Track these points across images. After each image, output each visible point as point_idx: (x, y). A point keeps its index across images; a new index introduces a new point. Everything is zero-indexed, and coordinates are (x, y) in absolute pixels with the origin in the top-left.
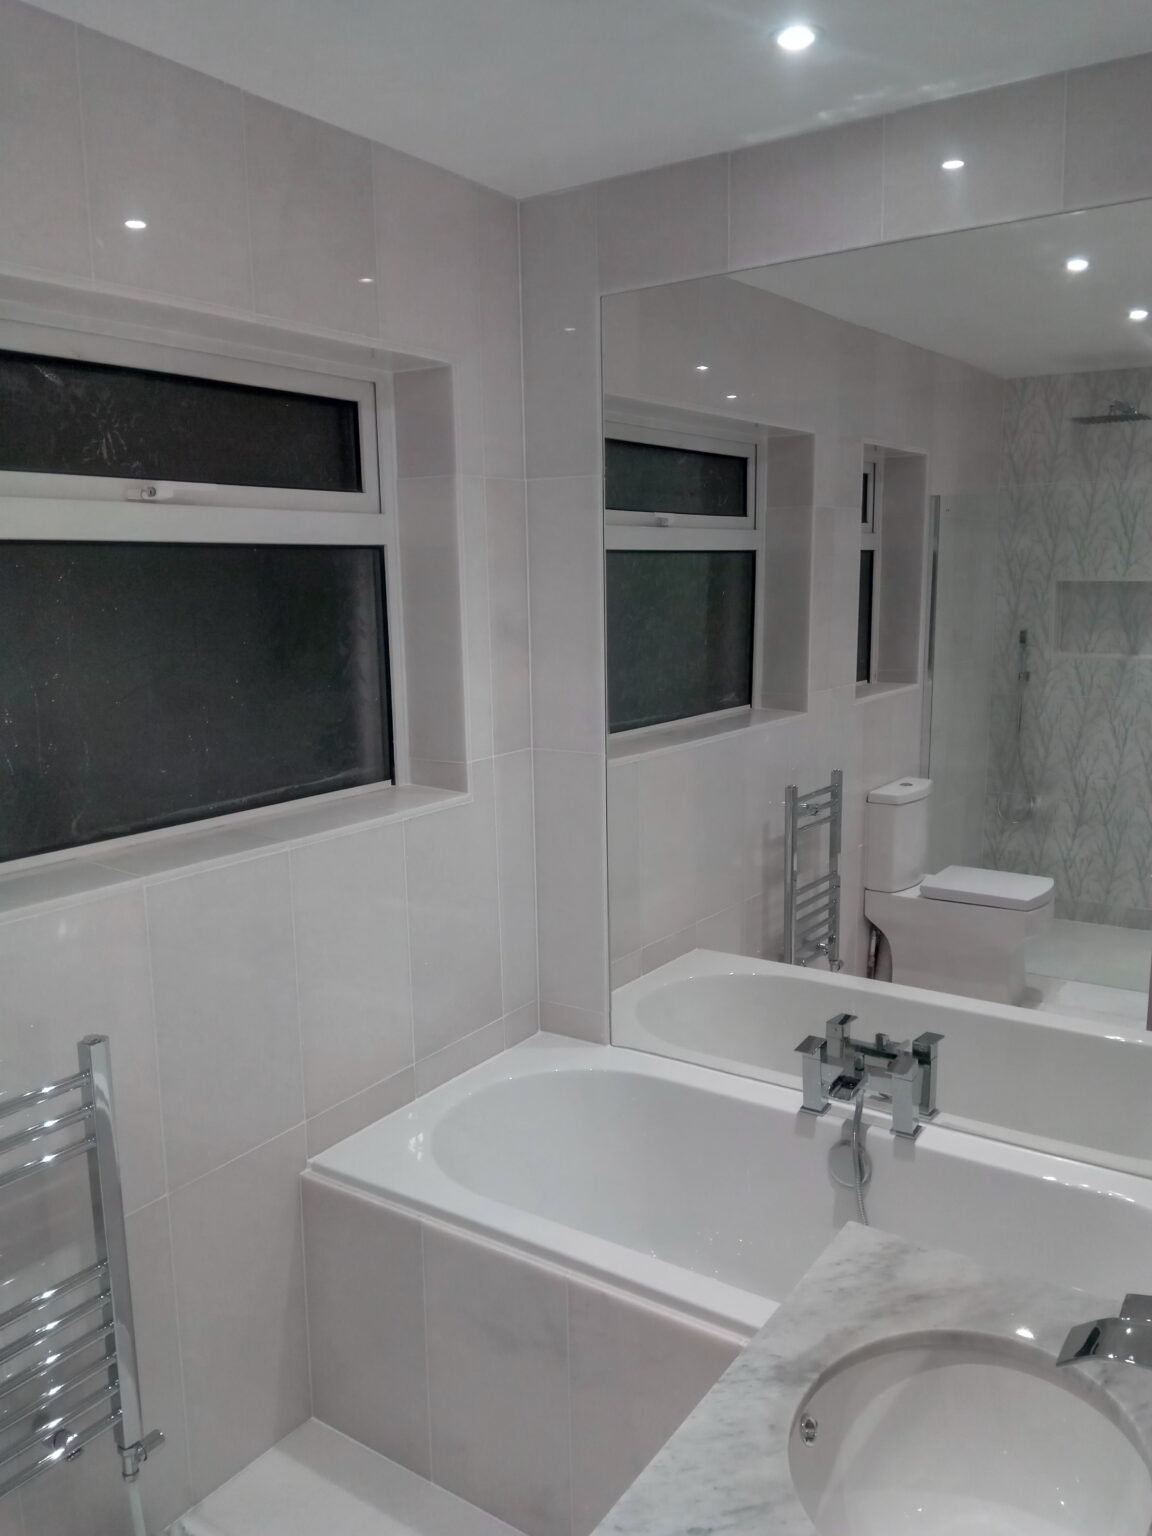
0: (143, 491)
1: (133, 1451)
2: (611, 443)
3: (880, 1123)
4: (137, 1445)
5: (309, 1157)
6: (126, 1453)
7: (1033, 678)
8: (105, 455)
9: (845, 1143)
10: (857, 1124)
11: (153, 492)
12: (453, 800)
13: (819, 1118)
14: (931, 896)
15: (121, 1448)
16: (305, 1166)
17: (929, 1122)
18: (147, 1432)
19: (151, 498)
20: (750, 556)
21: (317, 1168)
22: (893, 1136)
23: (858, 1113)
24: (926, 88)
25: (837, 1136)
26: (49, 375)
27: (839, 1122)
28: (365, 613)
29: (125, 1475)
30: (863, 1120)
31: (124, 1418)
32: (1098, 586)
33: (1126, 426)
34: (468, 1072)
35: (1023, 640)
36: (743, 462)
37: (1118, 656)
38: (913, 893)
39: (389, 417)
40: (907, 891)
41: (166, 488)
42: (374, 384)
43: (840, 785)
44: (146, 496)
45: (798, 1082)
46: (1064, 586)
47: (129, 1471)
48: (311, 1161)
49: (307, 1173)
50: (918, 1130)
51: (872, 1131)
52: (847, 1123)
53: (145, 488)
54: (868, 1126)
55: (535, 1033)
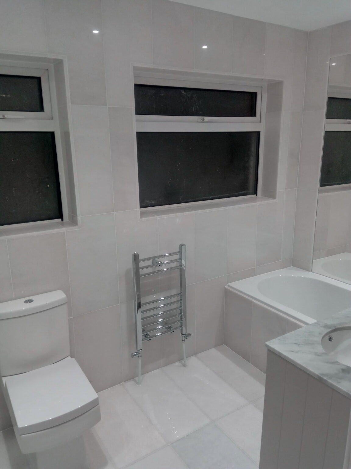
1: (184, 335)
4: (185, 334)
5: (228, 283)
8: (194, 111)
11: (204, 120)
12: (272, 201)
15: (182, 334)
16: (226, 285)
18: (187, 333)
26: (183, 92)
28: (253, 150)
29: (182, 340)
31: (183, 328)
34: (270, 272)
39: (265, 96)
41: (207, 118)
42: (262, 87)
44: (202, 121)
49: (226, 287)
53: (202, 119)
55: (290, 266)
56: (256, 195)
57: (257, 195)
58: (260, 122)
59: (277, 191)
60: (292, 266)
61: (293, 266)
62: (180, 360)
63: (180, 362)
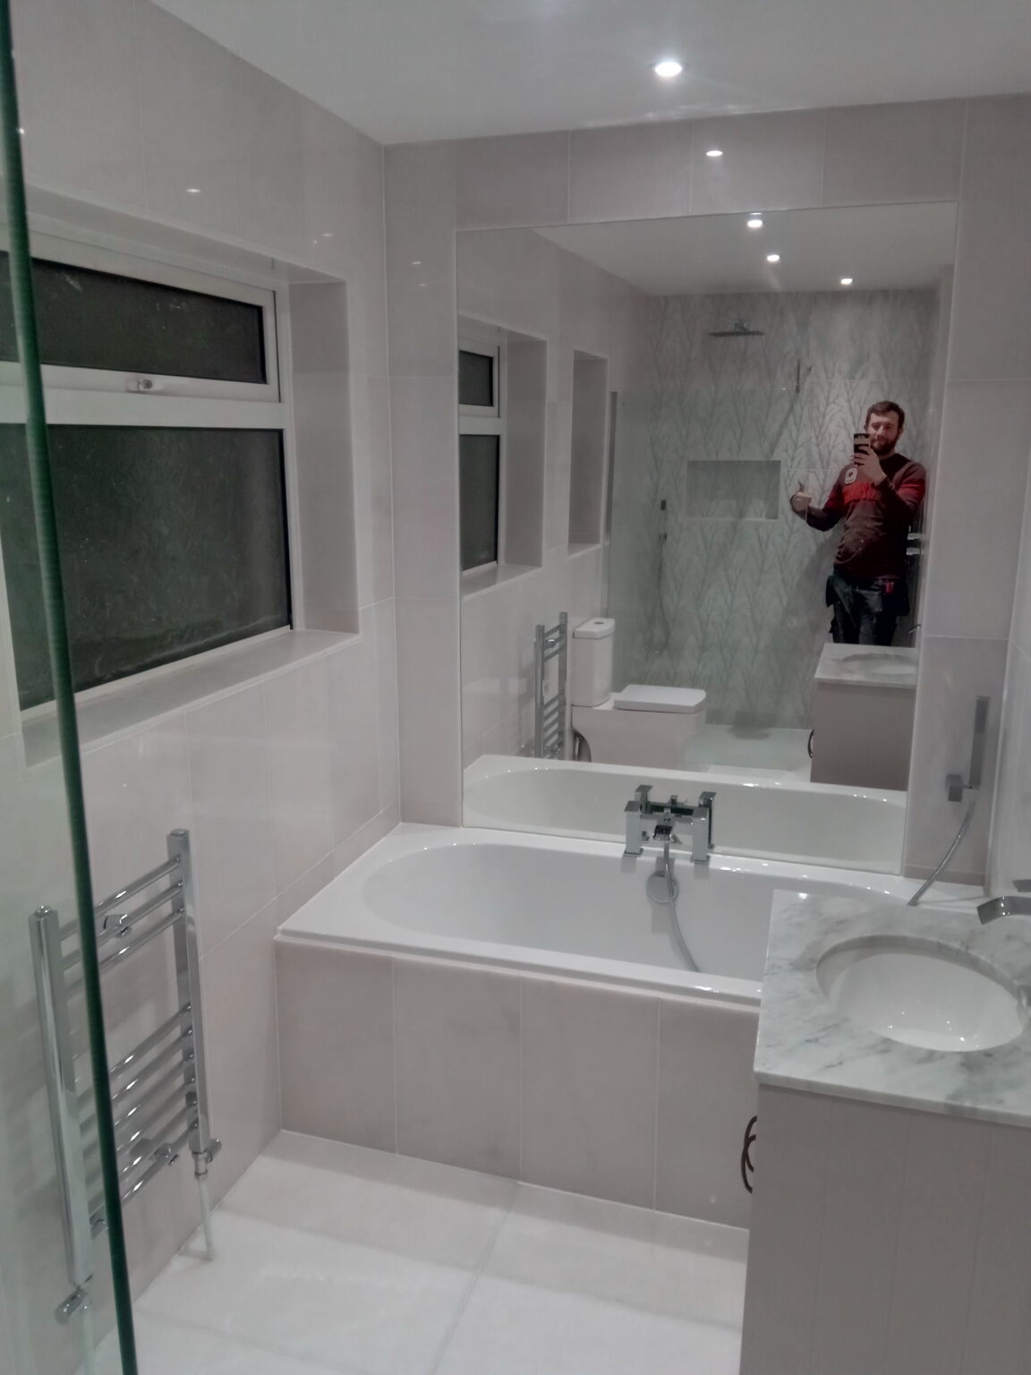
0: (139, 383)
1: (204, 1155)
2: (462, 353)
3: (682, 857)
4: (205, 1150)
5: (279, 925)
6: (200, 1156)
7: (669, 538)
9: (660, 874)
10: (666, 859)
11: (148, 384)
12: (350, 641)
13: (638, 858)
14: (620, 707)
15: (196, 1153)
16: (275, 932)
17: (712, 852)
19: (147, 390)
20: (497, 439)
21: (285, 932)
22: (693, 864)
23: (666, 852)
24: (731, 107)
25: (652, 869)
26: (74, 283)
27: (653, 859)
29: (198, 1175)
30: (670, 856)
31: (200, 1129)
32: (717, 464)
33: (741, 339)
34: (364, 855)
35: (663, 505)
36: (490, 360)
37: (730, 519)
38: (608, 706)
39: (286, 321)
40: (605, 704)
41: (160, 381)
42: (274, 293)
43: (566, 622)
44: (142, 388)
45: (623, 838)
46: (693, 465)
47: (202, 1170)
48: (280, 928)
49: (278, 937)
50: (708, 857)
51: (677, 862)
52: (658, 859)
53: (141, 381)
54: (673, 860)
55: (396, 825)
56: (289, 626)
57: (292, 628)
58: (280, 401)
59: (360, 609)
60: (401, 824)
61: (404, 821)
62: (180, 1248)
63: (181, 1254)
